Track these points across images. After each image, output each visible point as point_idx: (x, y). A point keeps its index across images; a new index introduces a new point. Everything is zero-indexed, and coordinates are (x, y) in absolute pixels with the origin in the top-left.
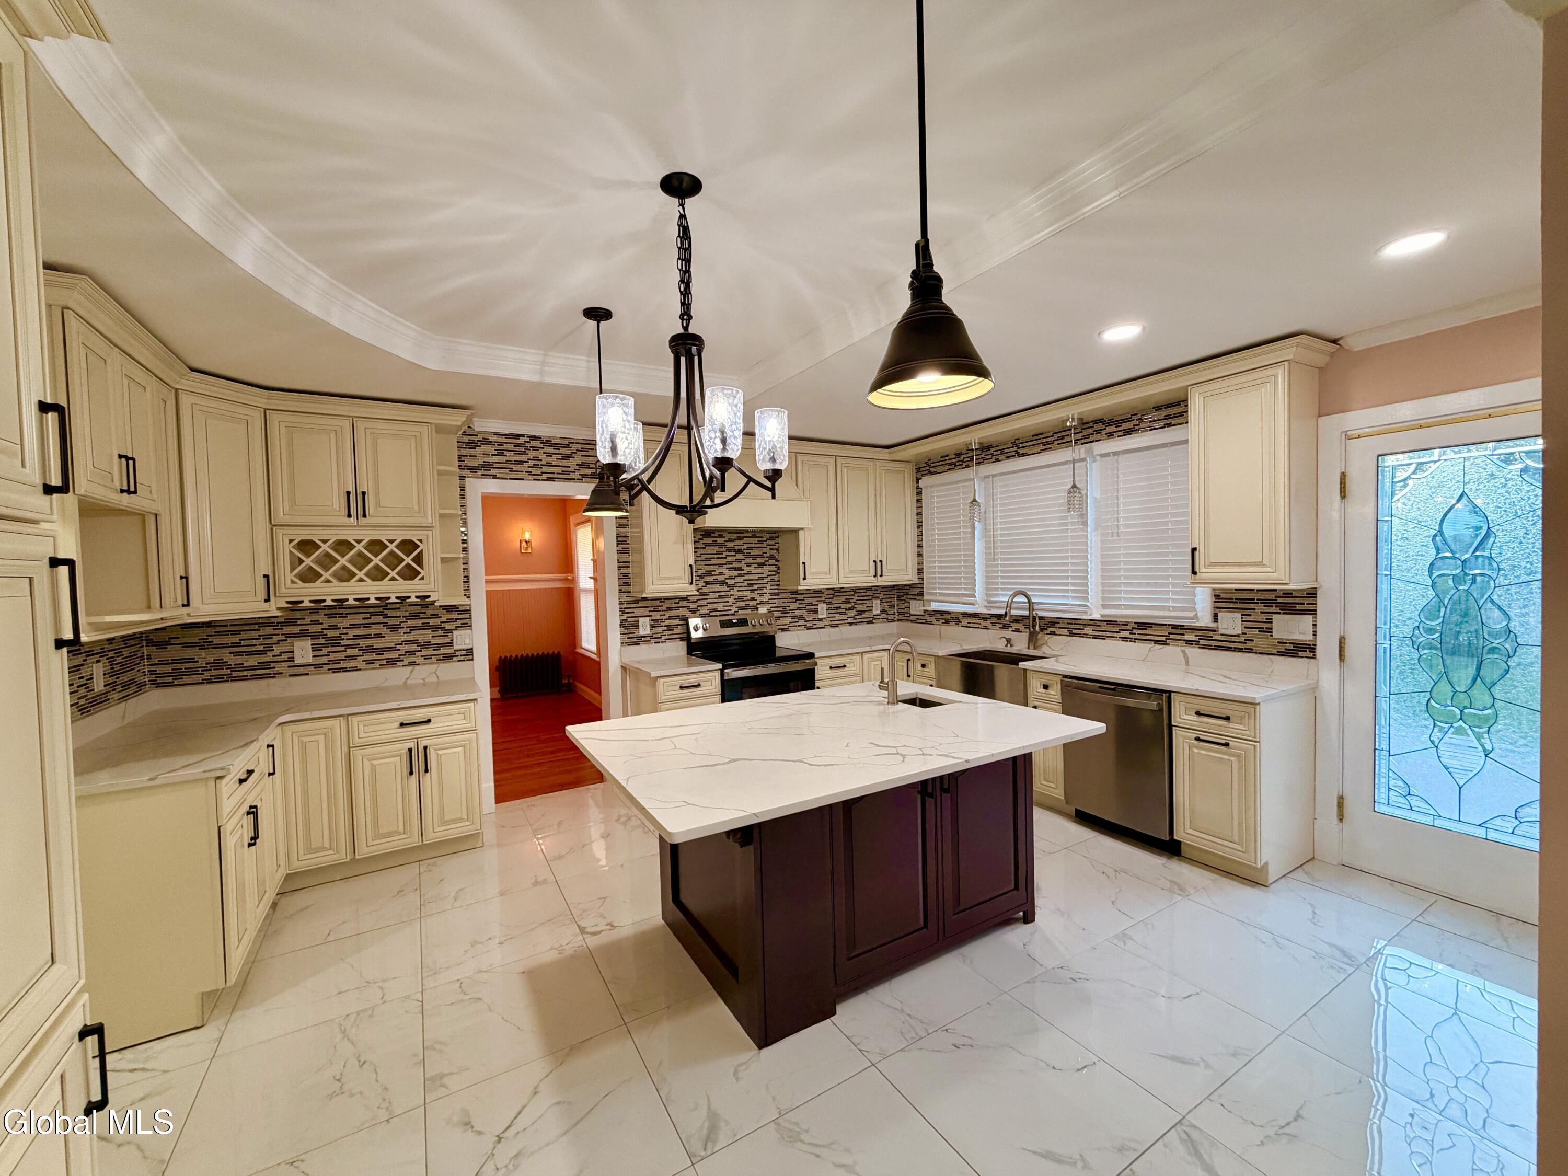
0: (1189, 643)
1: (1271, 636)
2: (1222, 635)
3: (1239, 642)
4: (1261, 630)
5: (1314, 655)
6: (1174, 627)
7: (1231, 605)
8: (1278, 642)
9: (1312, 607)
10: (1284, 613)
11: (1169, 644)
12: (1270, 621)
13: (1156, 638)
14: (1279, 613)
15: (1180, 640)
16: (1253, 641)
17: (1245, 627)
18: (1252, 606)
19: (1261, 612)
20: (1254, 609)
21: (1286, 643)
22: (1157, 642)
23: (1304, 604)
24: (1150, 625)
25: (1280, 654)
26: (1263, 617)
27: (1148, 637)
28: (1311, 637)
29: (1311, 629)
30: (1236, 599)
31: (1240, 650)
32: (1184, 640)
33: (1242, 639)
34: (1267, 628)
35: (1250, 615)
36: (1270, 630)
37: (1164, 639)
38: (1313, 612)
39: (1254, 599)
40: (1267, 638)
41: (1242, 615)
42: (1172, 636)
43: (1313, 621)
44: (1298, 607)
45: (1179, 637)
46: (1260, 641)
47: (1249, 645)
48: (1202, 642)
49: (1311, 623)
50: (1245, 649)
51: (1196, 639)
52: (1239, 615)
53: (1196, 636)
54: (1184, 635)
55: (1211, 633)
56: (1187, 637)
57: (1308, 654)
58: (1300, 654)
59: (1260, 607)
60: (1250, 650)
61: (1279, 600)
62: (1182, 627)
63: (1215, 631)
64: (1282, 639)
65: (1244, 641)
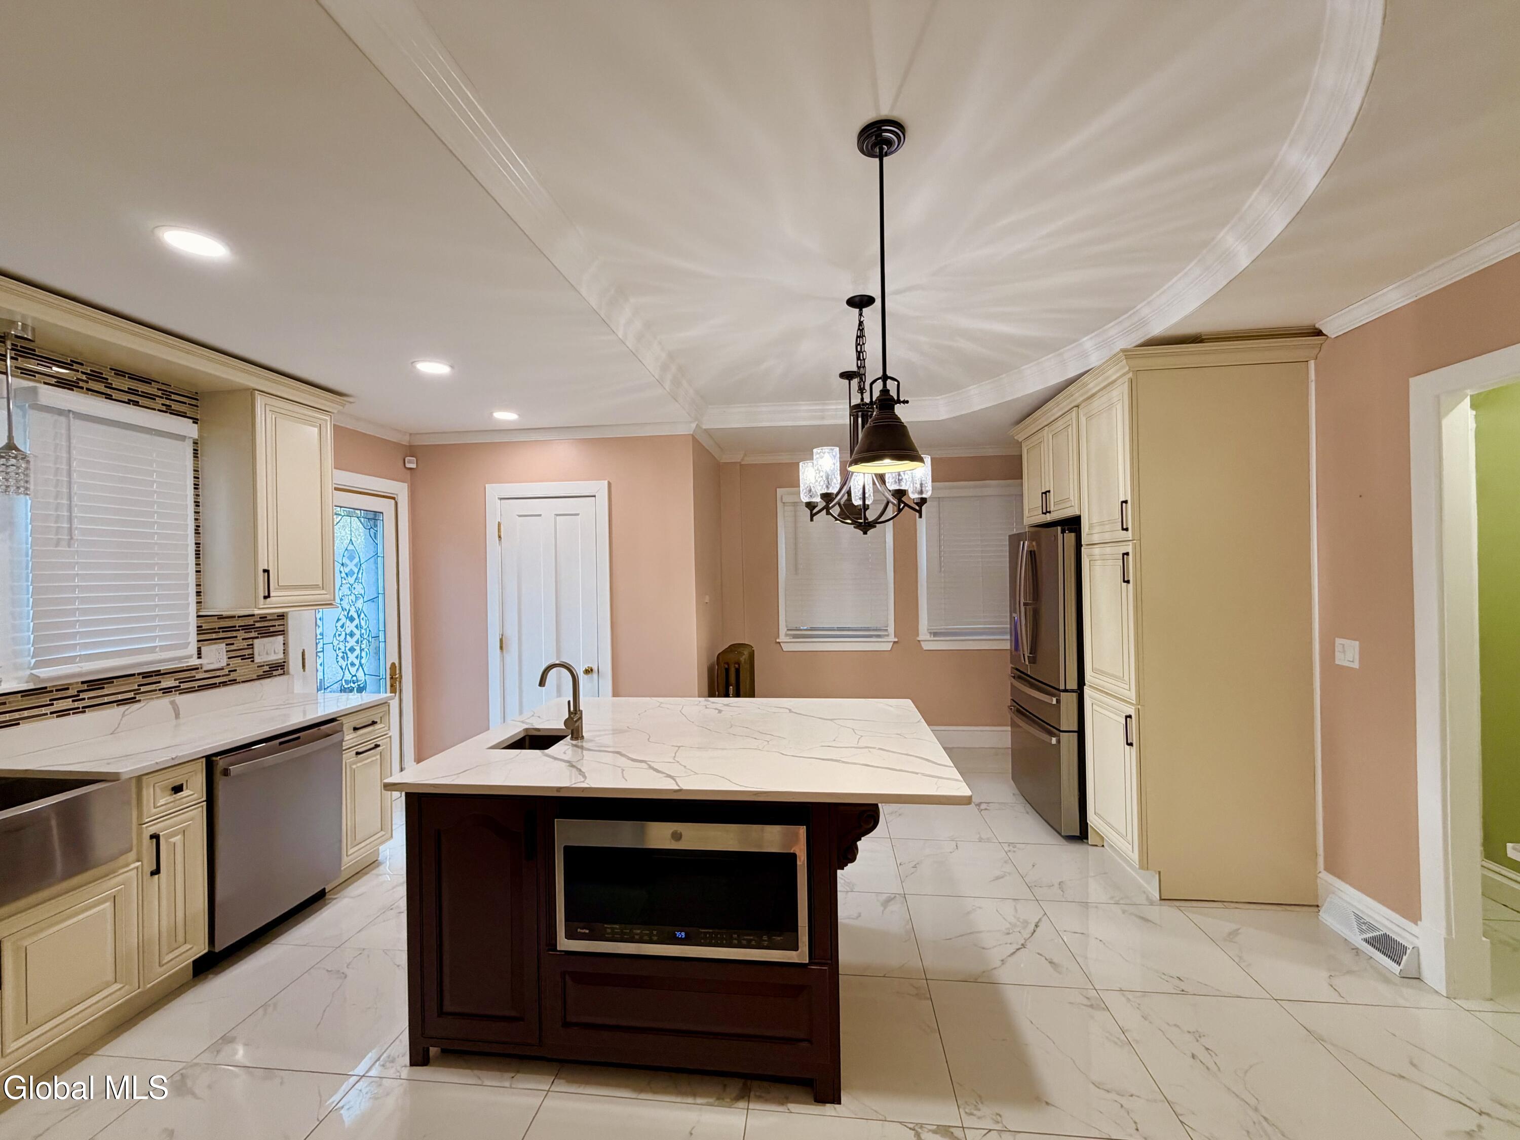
0: (167, 691)
1: (253, 661)
2: (206, 671)
3: (223, 676)
4: (243, 657)
5: (284, 671)
6: (146, 675)
7: (214, 636)
8: (258, 667)
9: (281, 628)
10: (261, 637)
11: (139, 701)
12: (251, 646)
13: (120, 697)
14: (257, 638)
15: (155, 690)
16: (236, 670)
17: (229, 658)
18: (234, 634)
19: (243, 639)
20: (236, 637)
21: (264, 666)
22: (120, 703)
23: (275, 626)
24: (110, 680)
25: (260, 678)
26: (245, 643)
27: (106, 699)
28: (282, 656)
29: (282, 648)
30: (219, 628)
31: (224, 684)
32: (160, 690)
33: (226, 671)
34: (248, 655)
35: (233, 644)
36: (251, 657)
37: (131, 695)
38: (283, 632)
39: (235, 627)
40: (249, 665)
41: (227, 645)
42: (143, 689)
43: (284, 640)
44: (272, 629)
45: (153, 687)
46: (244, 669)
47: (233, 676)
48: (183, 686)
49: (282, 642)
50: (229, 681)
51: (176, 683)
52: (223, 645)
53: (175, 680)
54: (160, 682)
55: (193, 673)
56: (165, 684)
57: (280, 672)
58: (275, 673)
59: (241, 634)
60: (234, 682)
61: (258, 625)
62: (158, 673)
63: (197, 669)
64: (260, 663)
65: (227, 673)
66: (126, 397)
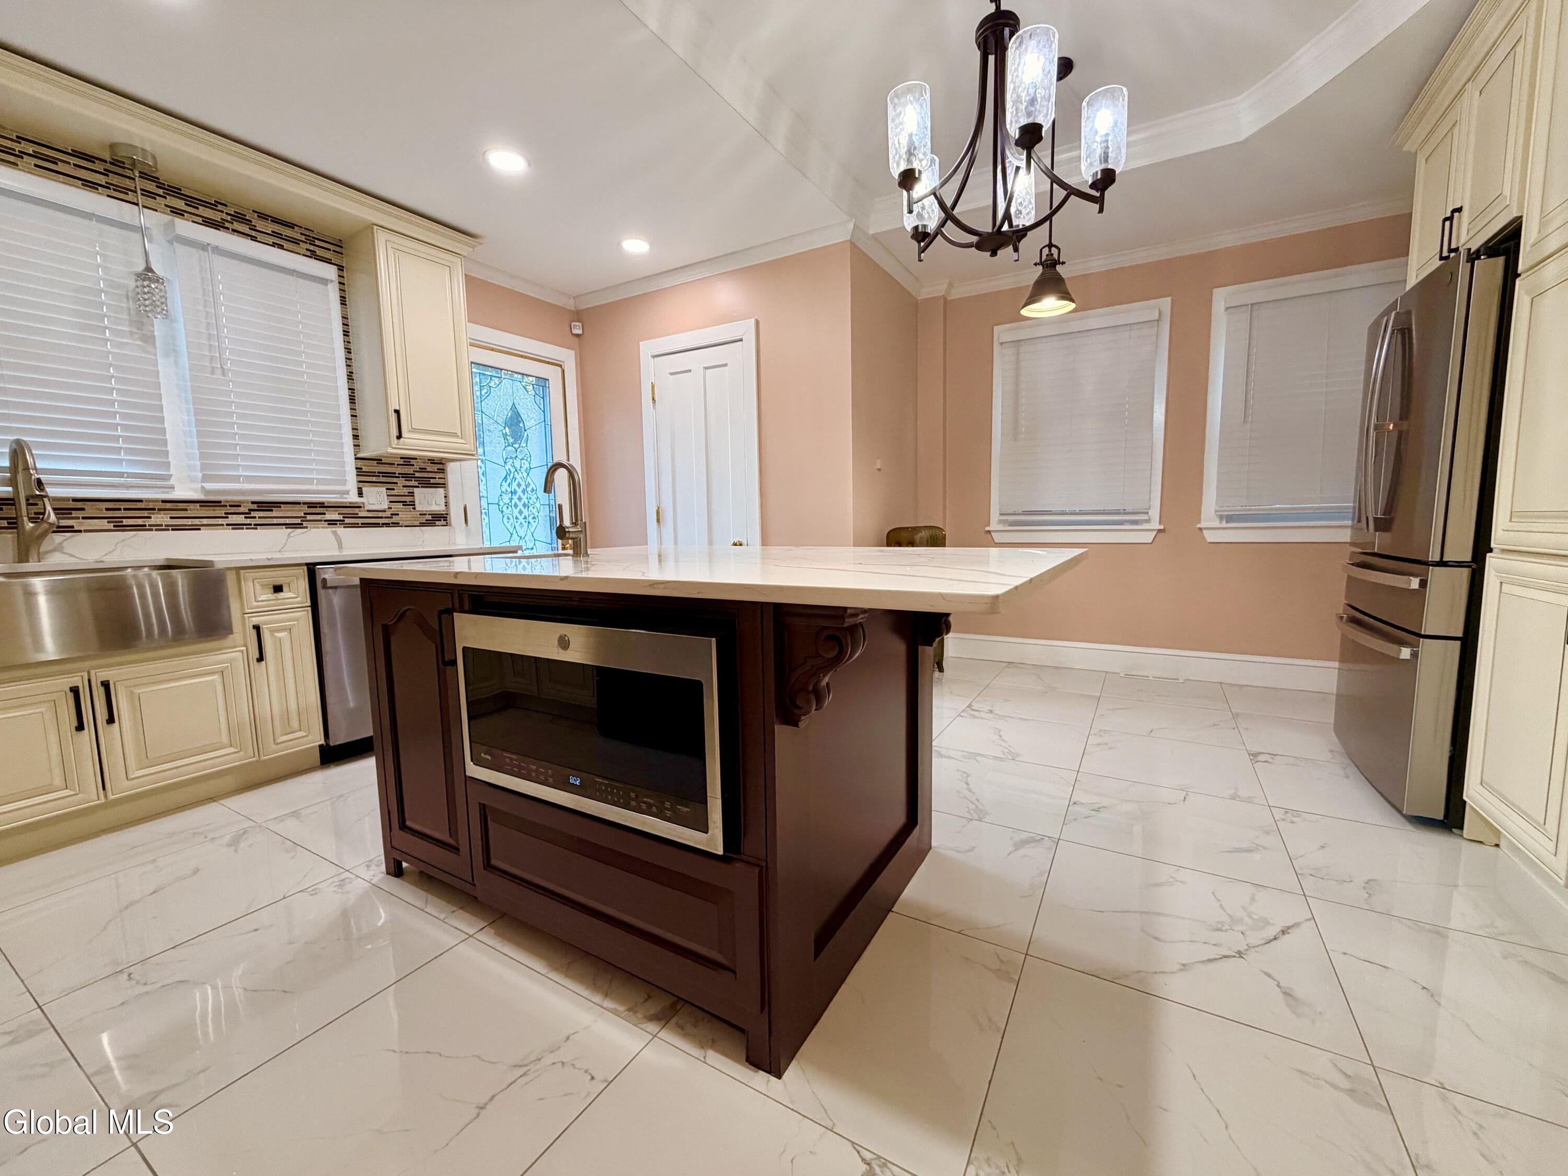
0: (332, 523)
1: (414, 508)
2: (368, 511)
3: (386, 518)
4: (405, 503)
5: (447, 523)
6: (311, 505)
7: (374, 479)
8: (420, 514)
9: (442, 481)
10: (422, 487)
11: (306, 527)
12: (412, 494)
13: (288, 521)
14: (418, 487)
15: (321, 521)
16: (398, 514)
17: (391, 502)
18: (395, 480)
19: (404, 486)
20: (397, 483)
21: (425, 514)
22: (288, 526)
23: (435, 478)
24: (277, 504)
25: (422, 525)
26: (406, 491)
27: (275, 521)
28: (444, 508)
29: (443, 500)
30: (379, 473)
31: (387, 525)
32: (325, 521)
33: (388, 514)
34: (410, 502)
35: (394, 489)
36: (413, 504)
37: (299, 521)
38: (444, 485)
39: (395, 473)
40: (410, 511)
41: (387, 489)
42: (309, 517)
43: (445, 494)
44: (432, 481)
45: (319, 517)
46: (405, 515)
47: (395, 519)
48: (347, 521)
49: (443, 495)
50: (392, 523)
51: (340, 517)
52: (384, 489)
53: (339, 514)
54: (324, 514)
55: (357, 510)
56: (329, 516)
57: (443, 522)
58: (437, 523)
59: (401, 482)
60: (396, 524)
61: (417, 475)
62: (322, 505)
63: (360, 507)
64: (423, 511)
65: (390, 516)
66: (271, 240)
